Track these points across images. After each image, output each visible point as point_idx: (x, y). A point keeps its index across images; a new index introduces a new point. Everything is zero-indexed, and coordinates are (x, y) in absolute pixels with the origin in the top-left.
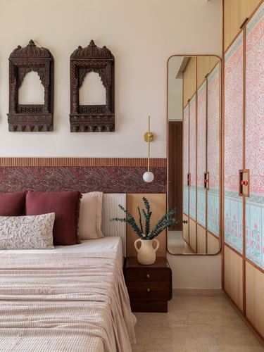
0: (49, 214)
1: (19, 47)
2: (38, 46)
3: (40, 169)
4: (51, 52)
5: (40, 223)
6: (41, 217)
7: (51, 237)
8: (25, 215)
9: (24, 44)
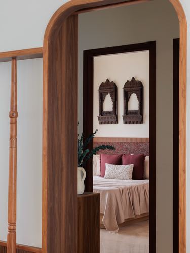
0: (131, 165)
1: (128, 81)
2: (136, 80)
3: (137, 143)
4: (143, 83)
5: (128, 169)
6: (128, 166)
7: (131, 175)
8: (122, 164)
9: (130, 79)
